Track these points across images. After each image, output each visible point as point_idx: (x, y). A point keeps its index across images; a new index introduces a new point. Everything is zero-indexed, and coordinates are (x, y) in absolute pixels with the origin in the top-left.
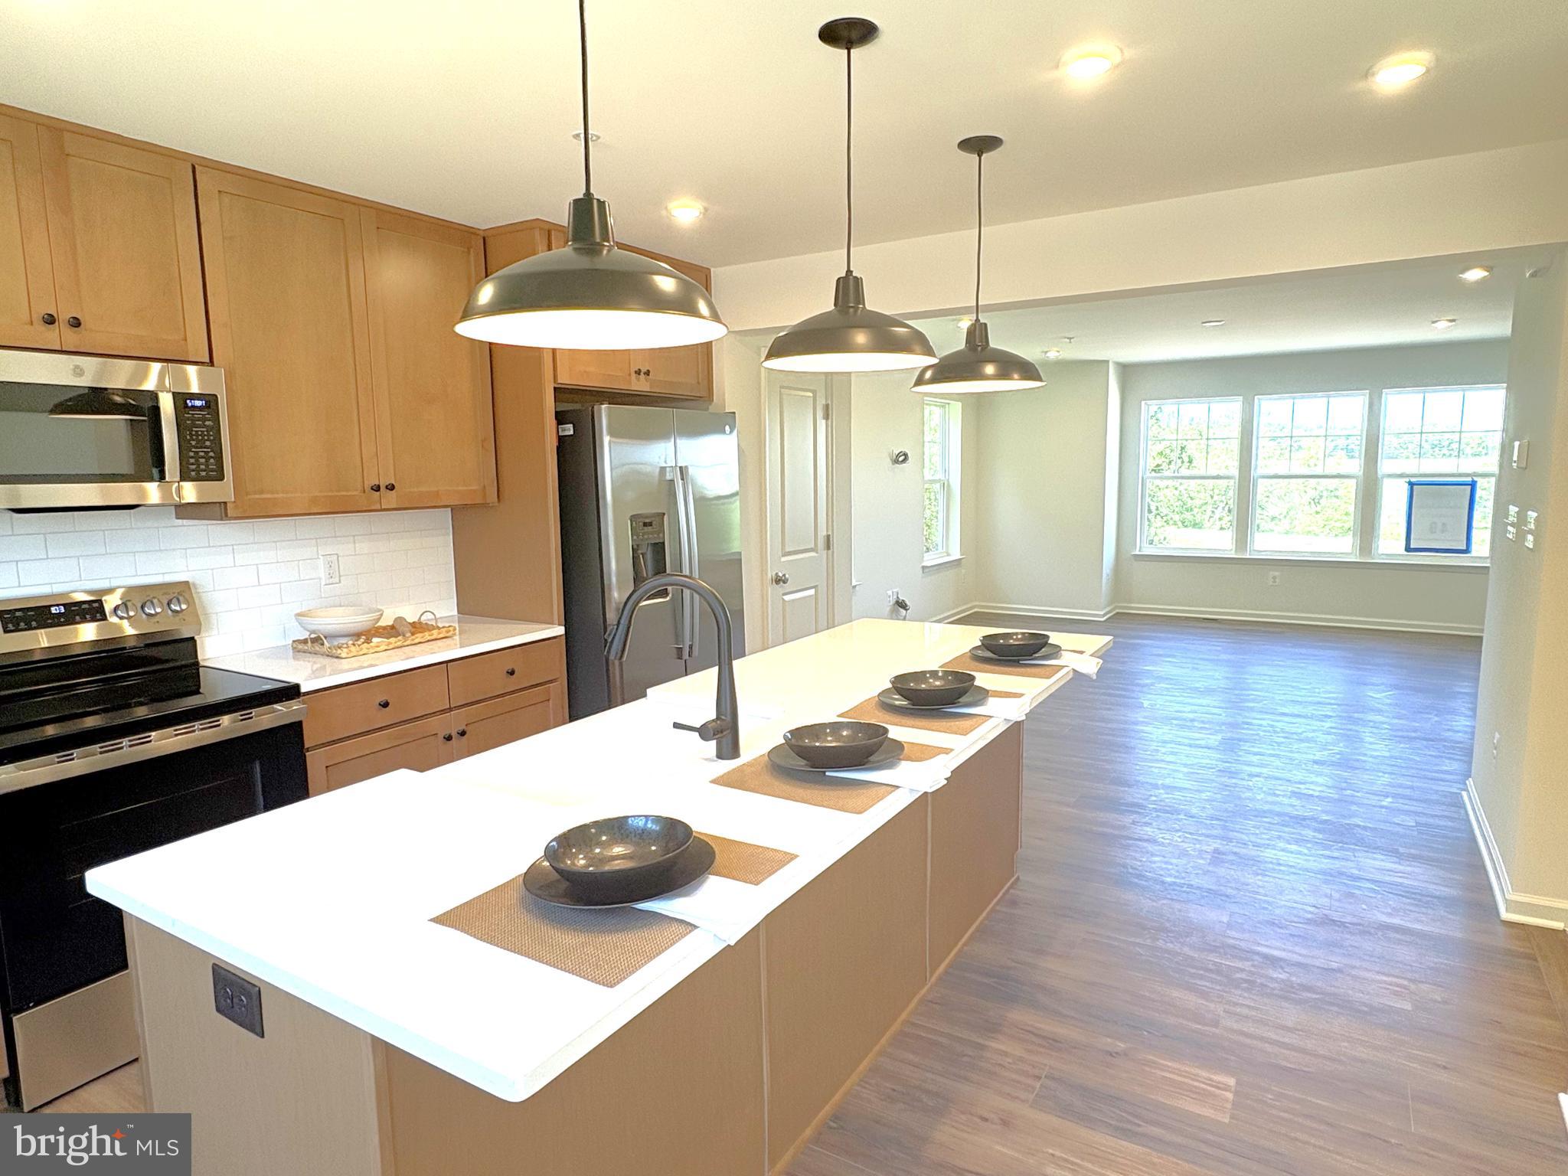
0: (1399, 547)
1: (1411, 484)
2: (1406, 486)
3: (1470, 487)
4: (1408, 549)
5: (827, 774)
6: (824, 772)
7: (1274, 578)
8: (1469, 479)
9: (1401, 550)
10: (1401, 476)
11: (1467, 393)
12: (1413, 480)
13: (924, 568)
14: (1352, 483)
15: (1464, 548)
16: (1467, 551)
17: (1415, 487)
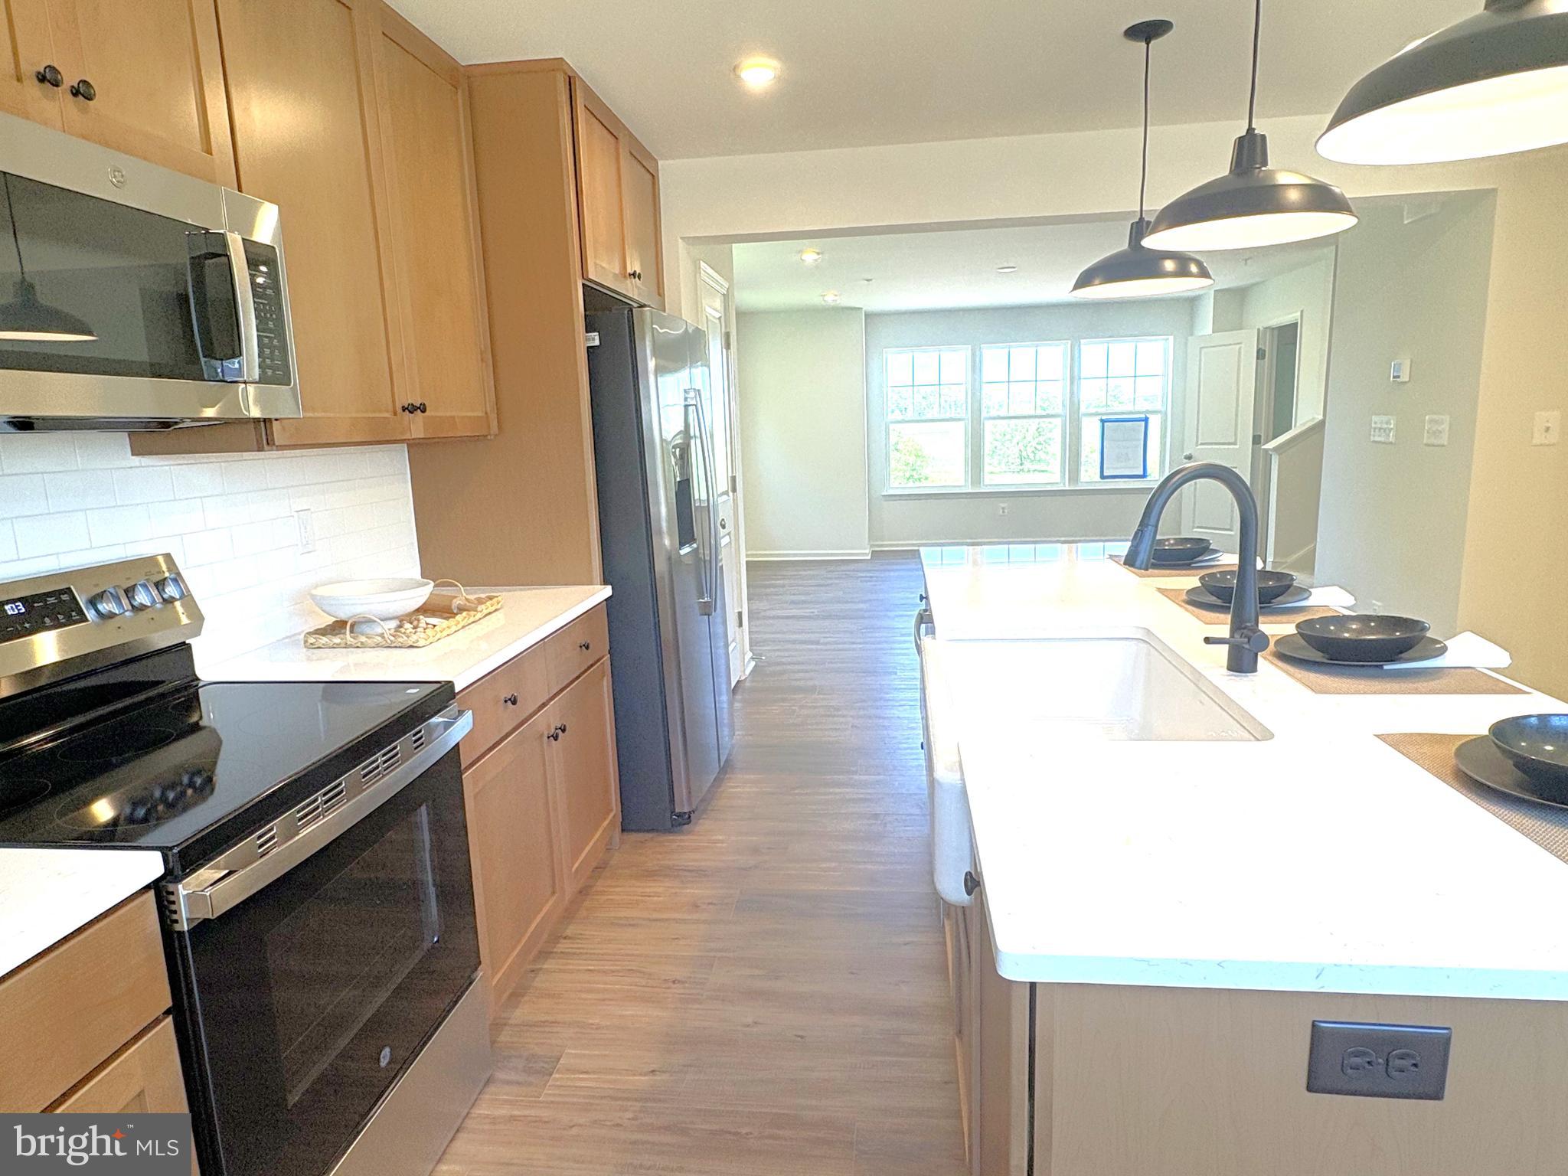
0: (1096, 476)
1: (1103, 421)
2: (1099, 424)
3: (1143, 423)
4: (1103, 477)
5: (1385, 667)
6: (1382, 666)
7: (1003, 508)
8: (1143, 416)
9: (1097, 478)
10: (1097, 414)
11: (1139, 344)
12: (1104, 417)
14: (1058, 421)
15: (1142, 473)
16: (1144, 476)
17: (1106, 424)
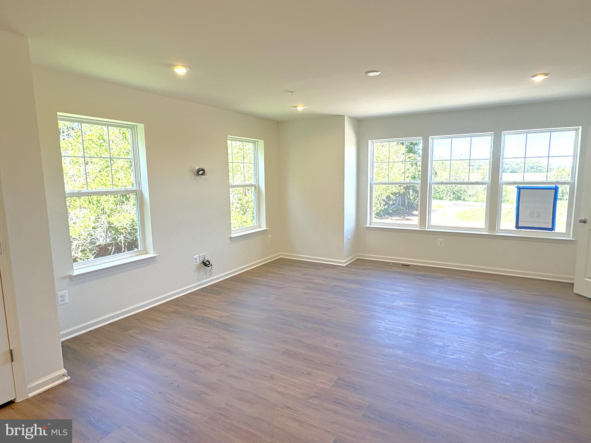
0: (513, 227)
1: (519, 189)
3: (553, 191)
4: (517, 227)
7: (441, 242)
8: (553, 186)
10: (514, 183)
12: (520, 186)
13: (231, 238)
14: (482, 187)
16: (552, 229)
